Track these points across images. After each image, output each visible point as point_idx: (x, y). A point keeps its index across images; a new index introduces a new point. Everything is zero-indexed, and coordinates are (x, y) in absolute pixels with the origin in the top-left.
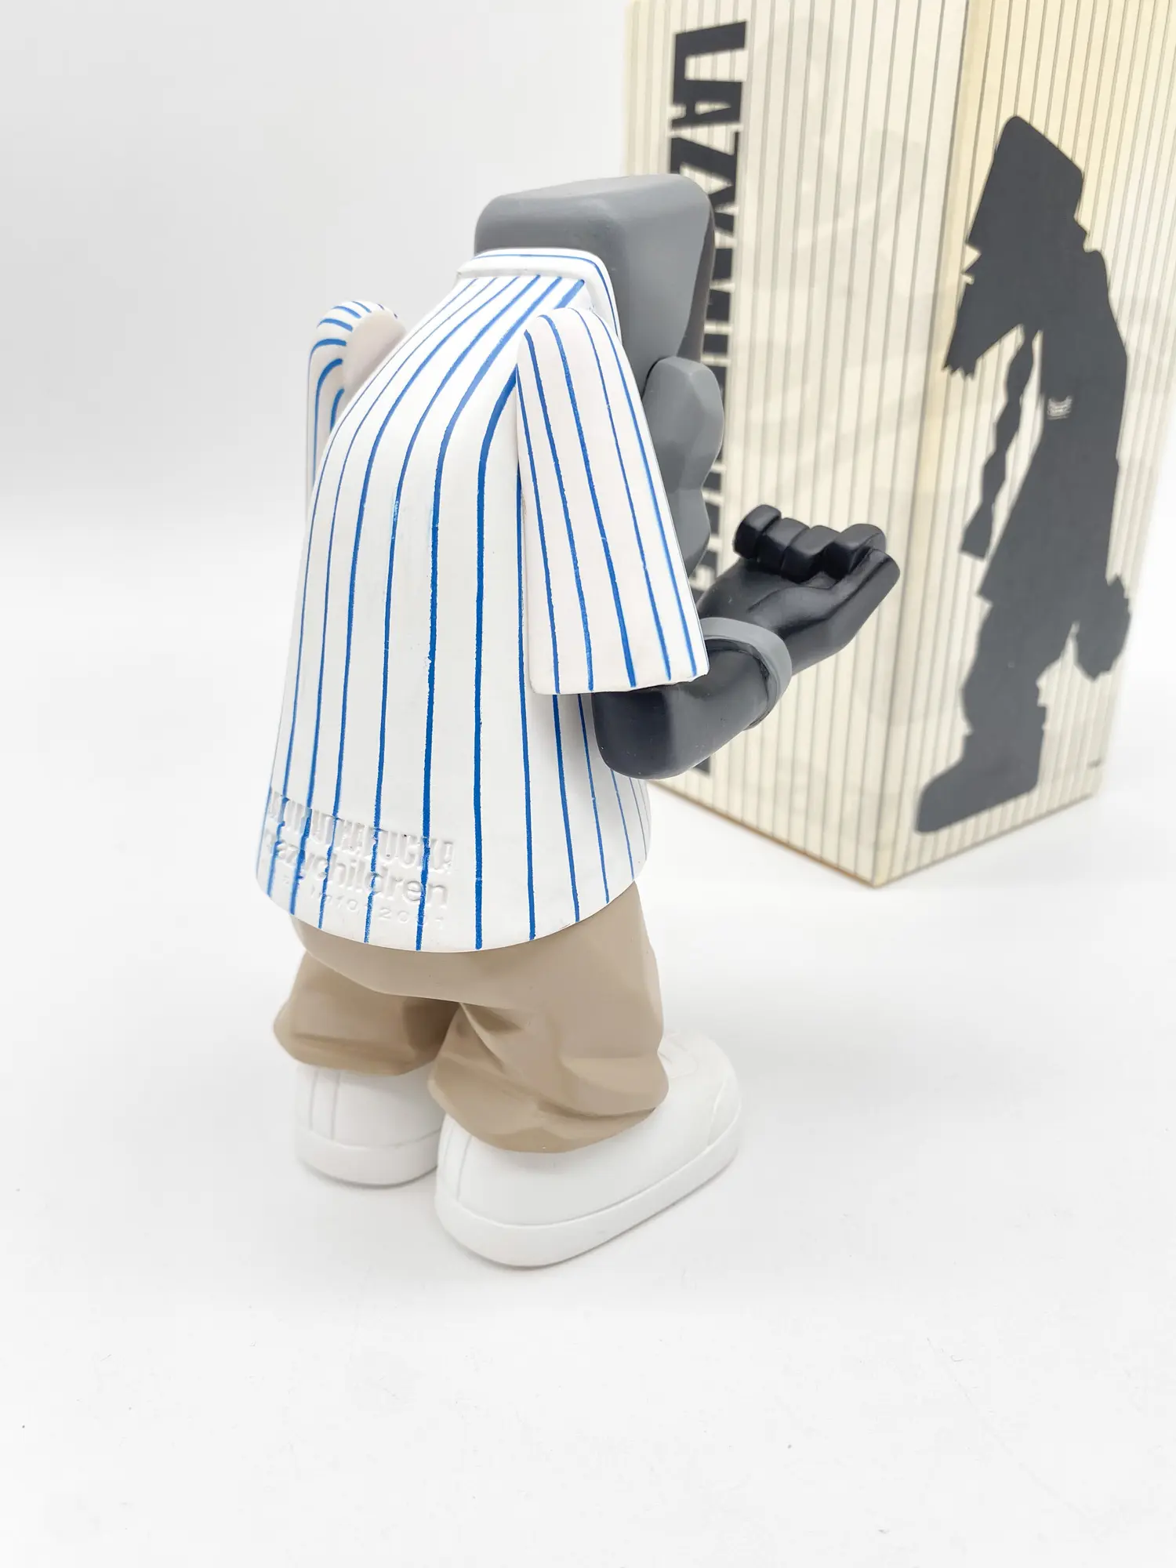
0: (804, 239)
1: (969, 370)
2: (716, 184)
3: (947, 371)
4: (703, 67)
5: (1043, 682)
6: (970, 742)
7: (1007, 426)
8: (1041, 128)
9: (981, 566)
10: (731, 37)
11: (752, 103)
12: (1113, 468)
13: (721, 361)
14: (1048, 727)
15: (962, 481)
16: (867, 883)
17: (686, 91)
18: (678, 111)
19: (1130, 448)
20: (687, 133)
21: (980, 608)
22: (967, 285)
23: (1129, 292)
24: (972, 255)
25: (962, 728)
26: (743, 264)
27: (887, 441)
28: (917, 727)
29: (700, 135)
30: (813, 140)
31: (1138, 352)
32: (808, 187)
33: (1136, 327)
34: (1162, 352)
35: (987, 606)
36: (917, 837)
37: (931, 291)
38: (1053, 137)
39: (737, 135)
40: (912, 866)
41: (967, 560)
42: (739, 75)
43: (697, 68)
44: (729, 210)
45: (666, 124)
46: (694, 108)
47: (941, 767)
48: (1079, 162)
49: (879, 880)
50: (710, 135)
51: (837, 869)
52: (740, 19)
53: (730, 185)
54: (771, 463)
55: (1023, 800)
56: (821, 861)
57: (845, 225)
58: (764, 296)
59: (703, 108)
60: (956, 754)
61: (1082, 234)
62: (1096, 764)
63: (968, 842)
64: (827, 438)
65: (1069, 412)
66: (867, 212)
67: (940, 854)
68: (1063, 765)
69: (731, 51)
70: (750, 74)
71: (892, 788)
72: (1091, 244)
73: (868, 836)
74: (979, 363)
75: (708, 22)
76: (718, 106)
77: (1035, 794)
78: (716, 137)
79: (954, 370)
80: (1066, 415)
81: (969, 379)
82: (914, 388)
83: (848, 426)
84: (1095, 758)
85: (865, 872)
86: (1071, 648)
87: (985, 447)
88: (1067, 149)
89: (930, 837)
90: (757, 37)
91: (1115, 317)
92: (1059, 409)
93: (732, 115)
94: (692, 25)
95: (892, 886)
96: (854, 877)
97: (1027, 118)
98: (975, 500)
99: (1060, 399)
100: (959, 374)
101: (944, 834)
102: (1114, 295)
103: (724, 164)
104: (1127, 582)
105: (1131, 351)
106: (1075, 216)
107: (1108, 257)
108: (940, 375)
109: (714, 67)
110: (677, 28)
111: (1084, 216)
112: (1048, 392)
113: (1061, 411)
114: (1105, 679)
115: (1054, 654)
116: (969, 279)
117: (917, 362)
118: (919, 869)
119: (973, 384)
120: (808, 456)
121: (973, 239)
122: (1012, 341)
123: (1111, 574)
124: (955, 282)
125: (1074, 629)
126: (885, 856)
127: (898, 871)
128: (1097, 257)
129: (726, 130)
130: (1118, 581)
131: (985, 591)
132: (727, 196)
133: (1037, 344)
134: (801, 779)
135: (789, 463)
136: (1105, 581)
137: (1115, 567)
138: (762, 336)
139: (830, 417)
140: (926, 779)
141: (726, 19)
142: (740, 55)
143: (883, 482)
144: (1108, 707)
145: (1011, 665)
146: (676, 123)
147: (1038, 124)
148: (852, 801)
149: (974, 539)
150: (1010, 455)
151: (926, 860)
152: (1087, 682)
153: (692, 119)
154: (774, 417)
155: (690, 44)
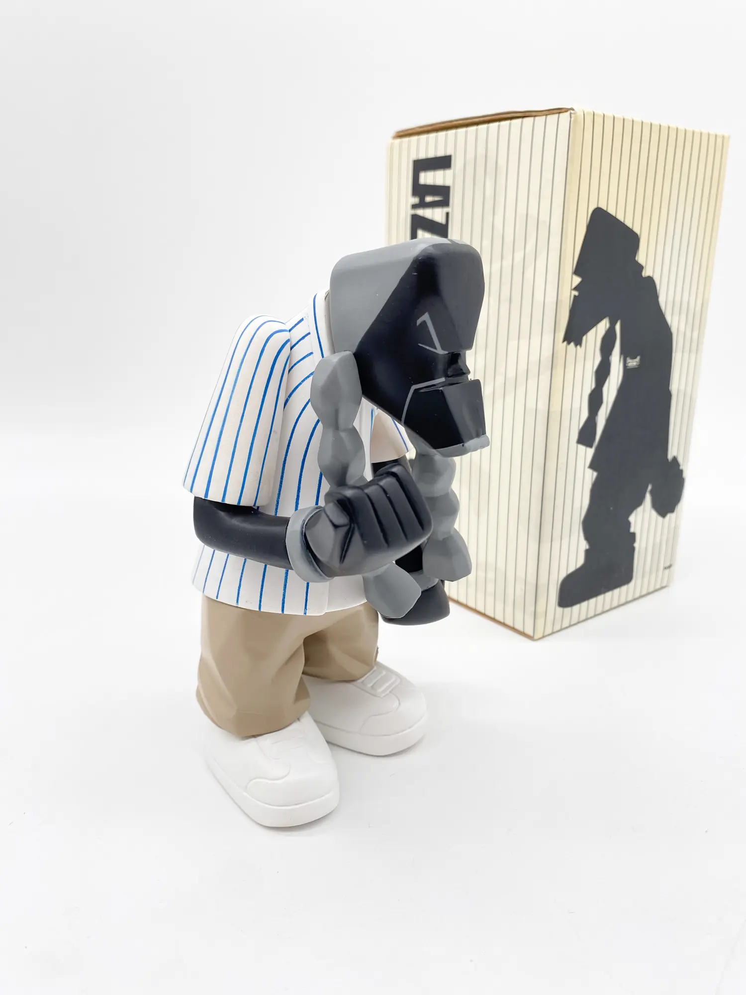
1: (578, 343)
3: (565, 344)
5: (632, 518)
6: (588, 553)
7: (602, 373)
8: (613, 213)
9: (591, 452)
10: (443, 162)
11: (455, 197)
12: (668, 396)
14: (636, 545)
15: (576, 405)
16: (531, 638)
17: (419, 190)
18: (416, 200)
20: (420, 212)
21: (591, 476)
22: (575, 296)
23: (670, 299)
24: (577, 280)
25: (584, 545)
27: (533, 381)
28: (556, 545)
29: (427, 213)
30: (489, 218)
31: (678, 331)
32: (486, 242)
33: (676, 318)
34: (692, 330)
35: (595, 474)
37: (555, 300)
39: (447, 214)
40: (557, 627)
41: (582, 448)
42: (448, 183)
43: (425, 178)
45: (409, 207)
46: (424, 199)
48: (636, 230)
49: (539, 634)
50: (433, 213)
51: (513, 629)
52: (448, 154)
56: (503, 624)
57: (507, 262)
59: (429, 199)
60: (581, 561)
61: (641, 268)
62: (669, 567)
63: (591, 614)
64: (500, 380)
65: (639, 364)
66: (519, 256)
67: (574, 621)
68: (648, 569)
69: (444, 170)
70: (454, 182)
71: (543, 580)
72: (646, 273)
73: (530, 608)
74: (584, 338)
75: (431, 154)
76: (437, 198)
78: (436, 215)
79: (569, 343)
80: (637, 366)
81: (578, 347)
82: (547, 352)
83: (511, 373)
84: (668, 564)
85: (529, 631)
86: (648, 498)
87: (589, 384)
90: (457, 163)
91: (663, 311)
92: (633, 363)
93: (445, 203)
94: (422, 156)
95: (545, 638)
96: (523, 634)
97: (604, 208)
98: (585, 415)
99: (634, 358)
100: (572, 345)
102: (662, 300)
103: (441, 229)
104: (680, 460)
105: (674, 330)
106: (636, 259)
108: (561, 346)
109: (434, 177)
110: (414, 157)
111: (641, 258)
112: (625, 353)
115: (639, 502)
116: (576, 293)
117: (548, 339)
118: (562, 629)
120: (489, 389)
121: (577, 272)
122: (603, 326)
124: (567, 296)
125: (650, 487)
126: (540, 622)
127: (549, 631)
128: (650, 280)
129: (442, 212)
130: (675, 459)
131: (592, 466)
133: (618, 327)
134: (491, 575)
136: (668, 460)
137: (672, 452)
139: (501, 369)
140: (563, 575)
141: (441, 153)
142: (448, 173)
143: (531, 405)
144: (674, 534)
145: (611, 508)
146: (414, 207)
147: (611, 211)
148: (520, 586)
149: (586, 436)
150: (605, 389)
151: (566, 624)
152: (660, 519)
153: (422, 204)
155: (421, 166)
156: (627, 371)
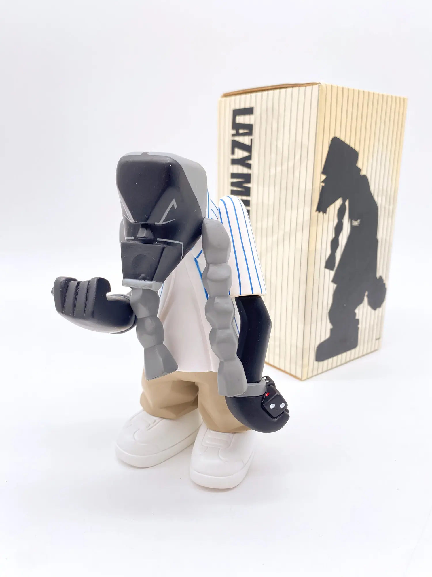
0: (273, 171)
1: (325, 212)
2: (246, 154)
3: (317, 212)
4: (241, 119)
5: (357, 311)
6: (332, 330)
7: (338, 229)
9: (332, 273)
10: (249, 111)
11: (256, 130)
12: (376, 242)
13: (248, 208)
14: (360, 326)
15: (324, 247)
16: (300, 379)
17: (236, 126)
18: (234, 132)
19: (381, 235)
20: (237, 139)
21: (333, 287)
22: (323, 186)
23: (377, 187)
24: (324, 177)
25: (330, 326)
26: (254, 179)
27: (299, 234)
28: (314, 326)
29: (240, 139)
30: (274, 143)
31: (381, 205)
32: (273, 156)
33: (380, 198)
34: (389, 205)
35: (335, 286)
36: (316, 363)
37: (311, 188)
38: (347, 142)
39: (252, 140)
40: (315, 373)
41: (327, 271)
42: (252, 122)
43: (239, 119)
44: (249, 162)
45: (230, 136)
46: (239, 131)
47: (323, 339)
48: (357, 149)
49: (303, 379)
50: (243, 139)
51: (290, 374)
52: (252, 106)
53: (250, 155)
54: (264, 240)
55: (353, 351)
56: (284, 372)
57: (285, 167)
58: (261, 188)
59: (241, 131)
60: (328, 335)
61: (359, 170)
62: (379, 338)
63: (334, 365)
64: (281, 232)
65: (359, 224)
66: (291, 164)
67: (325, 370)
68: (366, 339)
69: (249, 115)
70: (255, 121)
71: (307, 346)
72: (363, 173)
73: (299, 362)
74: (328, 209)
75: (243, 107)
76: (246, 131)
77: (357, 349)
78: (245, 140)
79: (319, 212)
80: (359, 225)
81: (325, 214)
82: (307, 218)
83: (287, 229)
84: (378, 337)
85: (299, 375)
86: (366, 299)
87: (331, 235)
88: (352, 145)
89: (321, 363)
90: (257, 111)
91: (373, 194)
92: (356, 223)
93: (250, 133)
94: (237, 107)
95: (308, 380)
96: (295, 377)
97: (338, 137)
98: (329, 252)
99: (356, 220)
100: (321, 213)
101: (326, 362)
102: (372, 188)
103: (248, 148)
105: (379, 204)
106: (356, 165)
107: (369, 177)
108: (315, 213)
109: (244, 119)
110: (233, 108)
111: (359, 164)
112: (352, 217)
113: (357, 223)
114: (379, 310)
115: (361, 301)
116: (323, 184)
117: (307, 210)
118: (317, 374)
119: (326, 216)
120: (275, 238)
121: (324, 172)
122: (339, 203)
123: (378, 276)
124: (318, 186)
125: (367, 293)
126: (305, 370)
127: (310, 375)
128: (365, 177)
129: (249, 138)
130: (381, 278)
131: (334, 281)
132: (249, 158)
133: (347, 203)
134: (277, 343)
135: (270, 240)
136: (376, 278)
138: (260, 201)
139: (282, 227)
140: (318, 343)
141: (248, 106)
142: (252, 117)
143: (299, 246)
144: (381, 320)
145: (345, 305)
146: (233, 135)
147: (343, 139)
148: (294, 349)
149: (330, 264)
150: (340, 238)
151: (320, 371)
152: (373, 311)
153: (238, 134)
154: (265, 226)
155: (237, 113)
156: (353, 228)
